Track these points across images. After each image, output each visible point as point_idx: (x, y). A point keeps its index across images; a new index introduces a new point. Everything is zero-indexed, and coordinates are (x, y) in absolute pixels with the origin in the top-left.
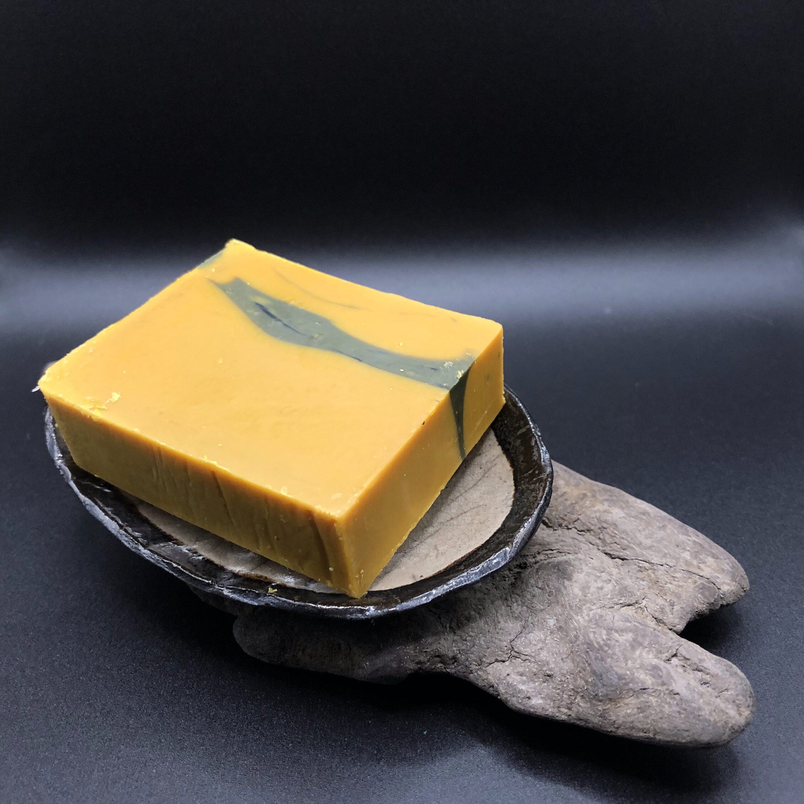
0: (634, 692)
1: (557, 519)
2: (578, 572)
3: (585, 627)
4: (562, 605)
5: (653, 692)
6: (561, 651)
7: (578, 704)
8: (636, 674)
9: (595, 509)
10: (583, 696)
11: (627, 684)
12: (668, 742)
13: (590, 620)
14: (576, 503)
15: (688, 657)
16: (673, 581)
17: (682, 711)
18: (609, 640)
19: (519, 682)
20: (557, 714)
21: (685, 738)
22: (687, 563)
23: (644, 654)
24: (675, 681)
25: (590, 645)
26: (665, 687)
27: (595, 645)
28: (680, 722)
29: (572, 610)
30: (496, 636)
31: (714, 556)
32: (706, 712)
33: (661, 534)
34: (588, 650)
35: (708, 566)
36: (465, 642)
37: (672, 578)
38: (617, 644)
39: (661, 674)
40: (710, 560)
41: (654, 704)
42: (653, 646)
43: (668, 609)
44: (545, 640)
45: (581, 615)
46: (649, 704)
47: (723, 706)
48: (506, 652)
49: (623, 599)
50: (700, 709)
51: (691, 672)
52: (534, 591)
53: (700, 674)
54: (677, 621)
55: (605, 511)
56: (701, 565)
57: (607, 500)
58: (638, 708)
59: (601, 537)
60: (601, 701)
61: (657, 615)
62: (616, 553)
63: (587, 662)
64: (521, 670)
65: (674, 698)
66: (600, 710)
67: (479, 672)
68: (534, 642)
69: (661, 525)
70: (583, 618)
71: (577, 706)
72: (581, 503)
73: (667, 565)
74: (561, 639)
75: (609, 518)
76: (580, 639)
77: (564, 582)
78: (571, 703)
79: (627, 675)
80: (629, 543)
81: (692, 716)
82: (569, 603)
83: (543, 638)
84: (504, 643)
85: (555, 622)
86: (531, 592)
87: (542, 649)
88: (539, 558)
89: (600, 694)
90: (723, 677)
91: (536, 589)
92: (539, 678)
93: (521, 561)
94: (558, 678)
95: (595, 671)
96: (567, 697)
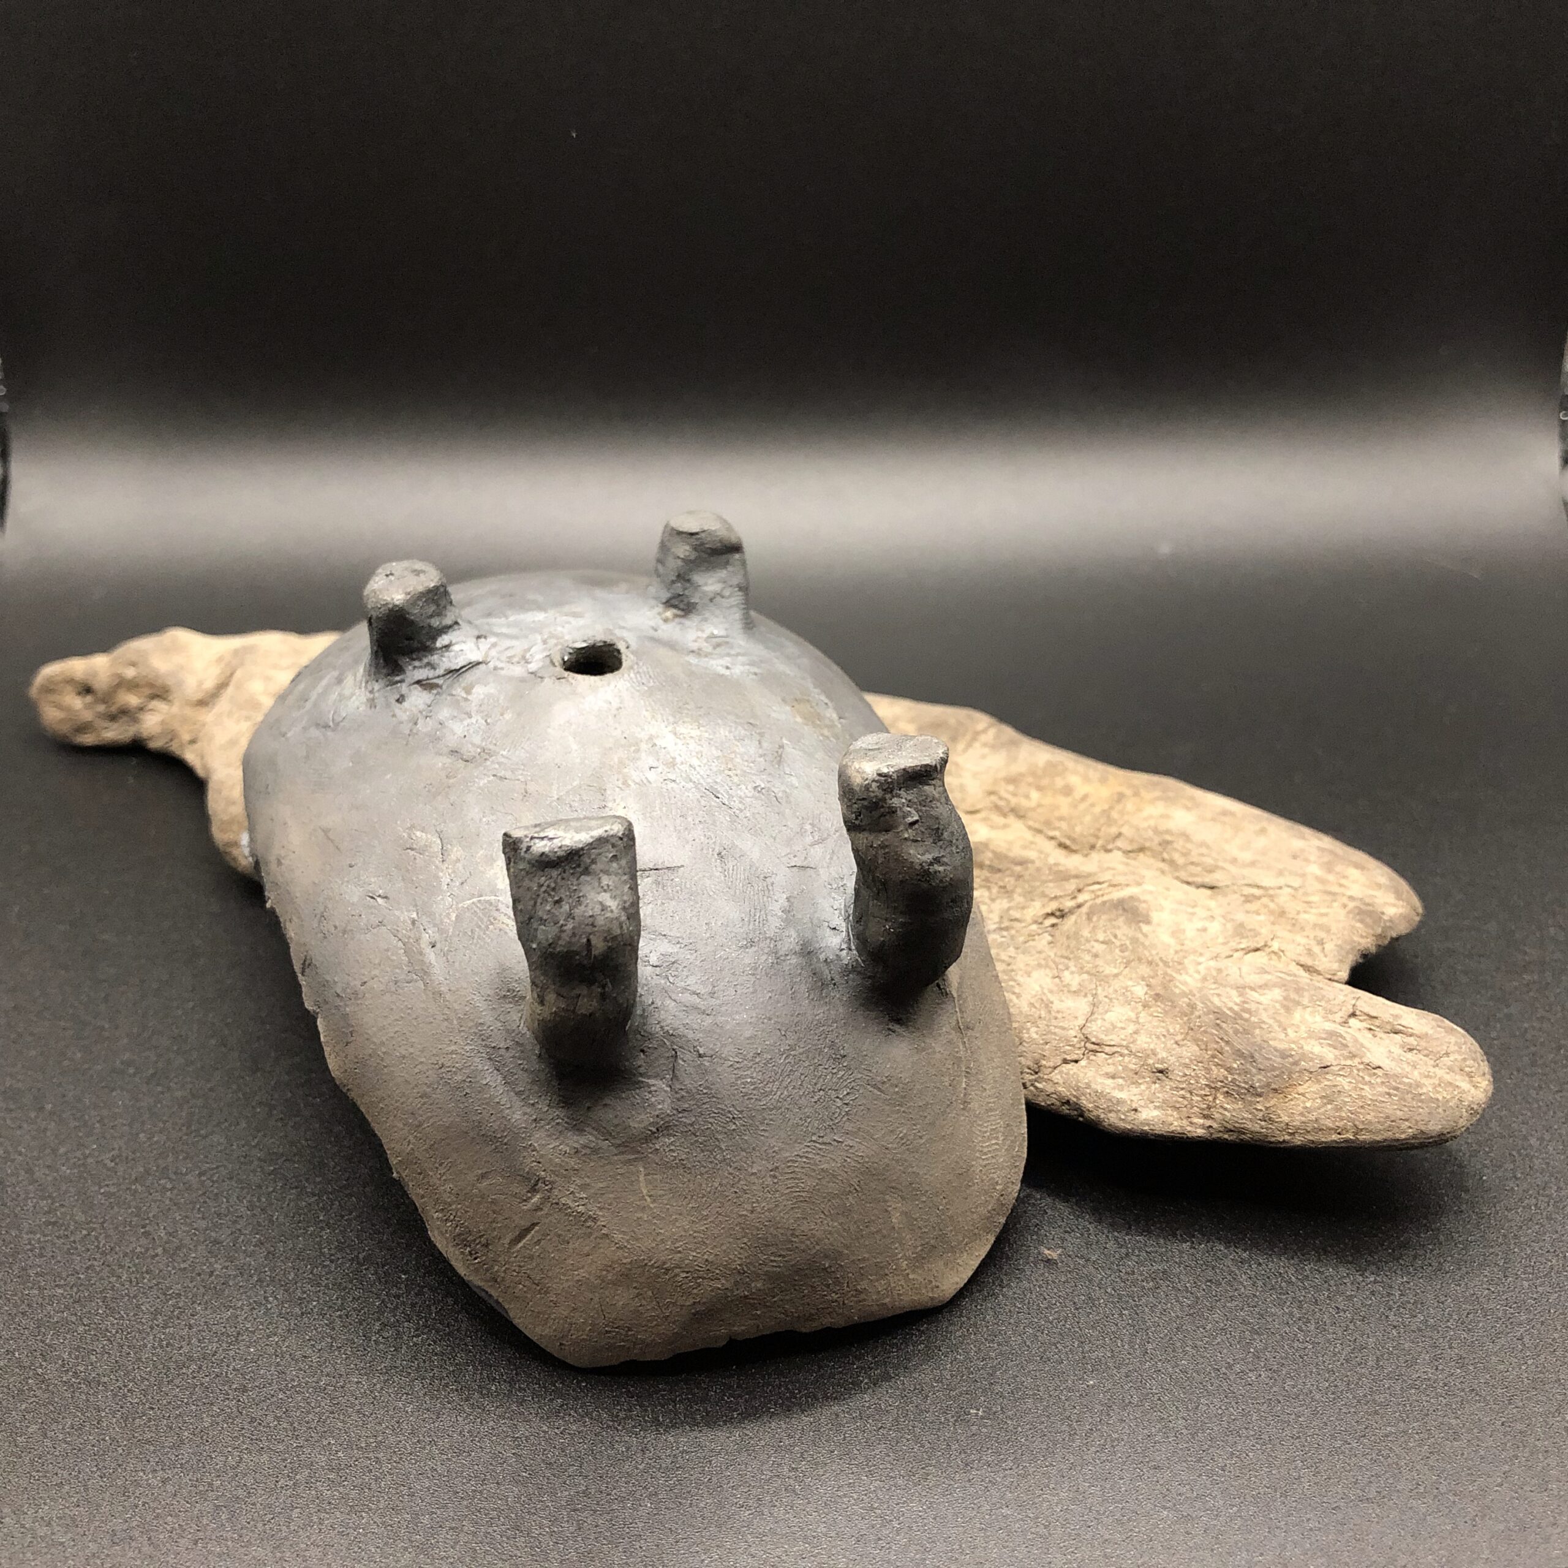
0: (1311, 1073)
1: (1087, 837)
2: (1156, 910)
3: (1200, 990)
4: (1150, 963)
5: (1339, 1070)
6: (1172, 1031)
8: (1306, 1047)
9: (1145, 814)
10: (1227, 1092)
11: (1296, 1063)
12: (1380, 1141)
13: (1204, 979)
14: (1111, 808)
15: (1374, 1014)
16: (1308, 909)
17: (1391, 1091)
18: (1244, 1002)
19: (1114, 1088)
20: (1189, 1128)
21: (1405, 1131)
22: (1319, 879)
23: (1307, 1017)
24: (1368, 1050)
25: (1218, 1014)
26: (1357, 1060)
27: (1228, 1012)
28: (1392, 1108)
29: (1169, 967)
30: (1054, 1023)
31: (1357, 866)
32: (1427, 1088)
33: (1261, 842)
34: (1218, 1022)
35: (1354, 882)
37: (1305, 905)
38: (1261, 1007)
39: (1344, 1042)
40: (1353, 873)
41: (1347, 1088)
42: (1318, 1003)
43: (1317, 949)
44: (1137, 1018)
45: (1187, 973)
46: (1338, 1088)
47: (1448, 1078)
48: (1078, 1046)
49: (1246, 941)
50: (1418, 1085)
51: (1385, 1036)
52: (1093, 947)
53: (1398, 1037)
54: (1335, 966)
55: (1162, 816)
56: (1343, 881)
57: (1158, 799)
58: (1322, 1097)
59: (1166, 856)
60: (1260, 1095)
61: (1305, 960)
62: (1199, 880)
63: (1223, 1039)
64: (1110, 1069)
65: (1375, 1074)
66: (1261, 1110)
67: (1037, 1084)
68: (1120, 1025)
69: (1258, 828)
70: (1191, 976)
72: (1119, 807)
73: (1289, 886)
74: (1166, 1012)
75: (1171, 825)
76: (1199, 1008)
77: (1140, 928)
78: (1209, 1107)
79: (1292, 1049)
80: (1216, 861)
81: (1410, 1096)
82: (1161, 959)
83: (1133, 1015)
84: (1071, 1032)
85: (1146, 988)
86: (1089, 951)
87: (1136, 1032)
88: (1081, 898)
89: (1257, 1084)
90: (1437, 1036)
91: (1096, 944)
92: (1144, 1078)
93: (1053, 906)
94: (1178, 1073)
95: (1239, 1050)
96: (1199, 1099)
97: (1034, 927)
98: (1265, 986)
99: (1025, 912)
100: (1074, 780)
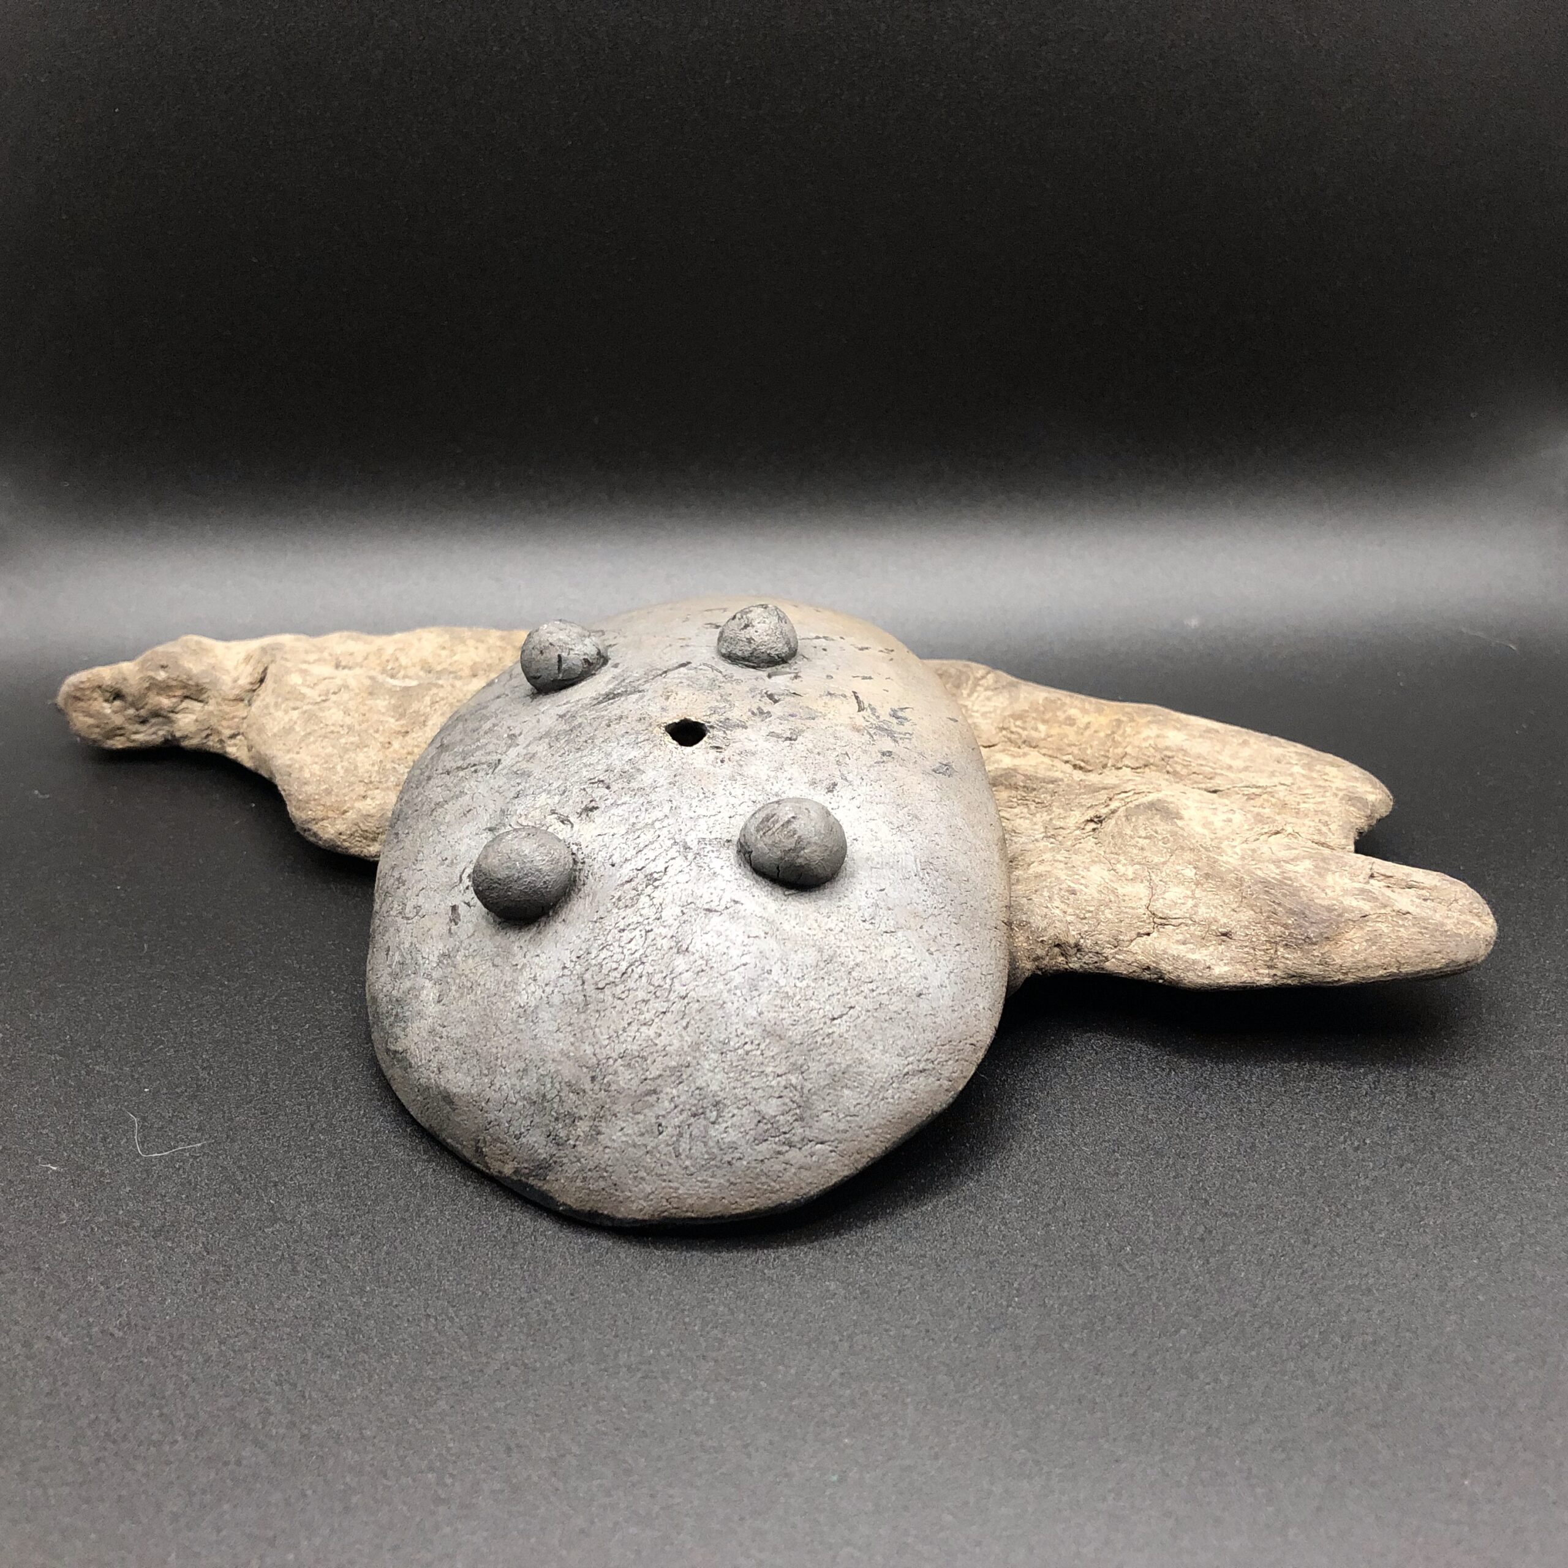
0: (1354, 921)
1: (1098, 758)
2: (1184, 809)
3: (1243, 866)
4: (1192, 850)
5: (1376, 918)
6: (1227, 901)
7: (1283, 957)
8: (1345, 902)
9: (1143, 735)
10: (1286, 945)
11: (1340, 915)
12: (1419, 972)
13: (1243, 858)
14: (1113, 733)
15: (1390, 874)
16: (1306, 800)
17: (1423, 931)
18: (1283, 872)
19: (1187, 952)
20: (1258, 978)
21: (1438, 962)
23: (1338, 879)
25: (1264, 883)
26: (1388, 910)
27: (1272, 881)
28: (1426, 943)
29: (1210, 851)
30: (1123, 904)
31: (1332, 765)
32: (1450, 925)
33: (1246, 752)
34: (1266, 889)
36: (1084, 921)
37: (1302, 797)
38: (1298, 875)
39: (1373, 896)
40: (1332, 771)
41: (1386, 931)
42: (1342, 869)
43: (1324, 829)
44: (1193, 894)
45: (1227, 855)
46: (1380, 932)
47: (1462, 918)
48: (1148, 921)
49: (1266, 826)
50: (1442, 924)
51: (1403, 890)
52: (1137, 842)
53: (1412, 891)
54: (1343, 841)
55: (1158, 736)
56: (1325, 777)
57: (1151, 723)
58: (1367, 941)
59: (1168, 768)
60: (1315, 944)
61: (1316, 837)
62: (1203, 786)
63: (1274, 902)
64: (1180, 937)
65: (1406, 918)
66: (1318, 956)
67: (1117, 956)
68: (1179, 901)
69: (1241, 741)
70: (1231, 857)
71: (1283, 960)
72: (1120, 731)
73: (1283, 784)
74: (1218, 887)
75: (1168, 743)
76: (1246, 880)
77: (1175, 823)
78: (1272, 959)
79: (1334, 905)
80: (1214, 769)
81: (1438, 933)
82: (1201, 846)
83: (1189, 893)
84: (1140, 910)
85: (1194, 871)
86: (1135, 846)
87: (1196, 906)
88: (1114, 805)
89: (1312, 935)
90: (1445, 887)
91: (1140, 840)
92: (1211, 941)
93: (1091, 814)
94: (1239, 933)
95: (1291, 909)
96: (1263, 953)
97: (1078, 832)
98: (1295, 859)
99: (1067, 821)
100: (1073, 712)
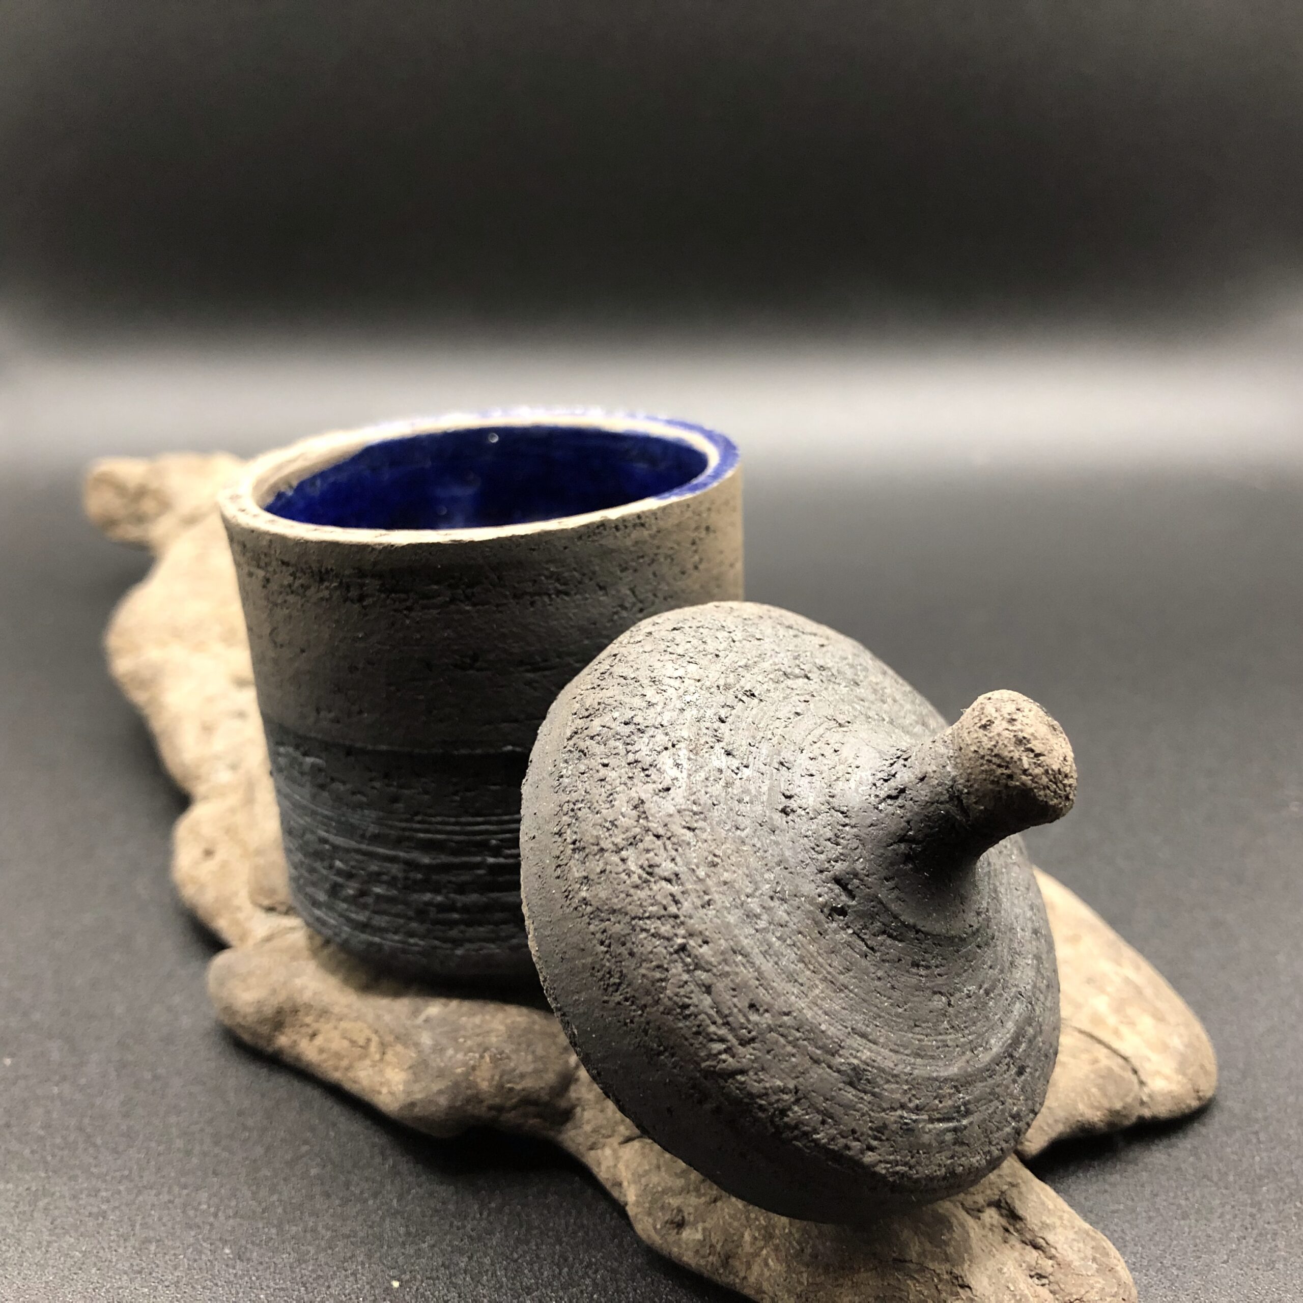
7: (765, 1260)
20: (722, 1271)
24: (972, 1259)
26: (946, 1267)
35: (1137, 1032)
51: (1019, 1245)
56: (1124, 1029)
65: (957, 1294)
71: (763, 1264)
